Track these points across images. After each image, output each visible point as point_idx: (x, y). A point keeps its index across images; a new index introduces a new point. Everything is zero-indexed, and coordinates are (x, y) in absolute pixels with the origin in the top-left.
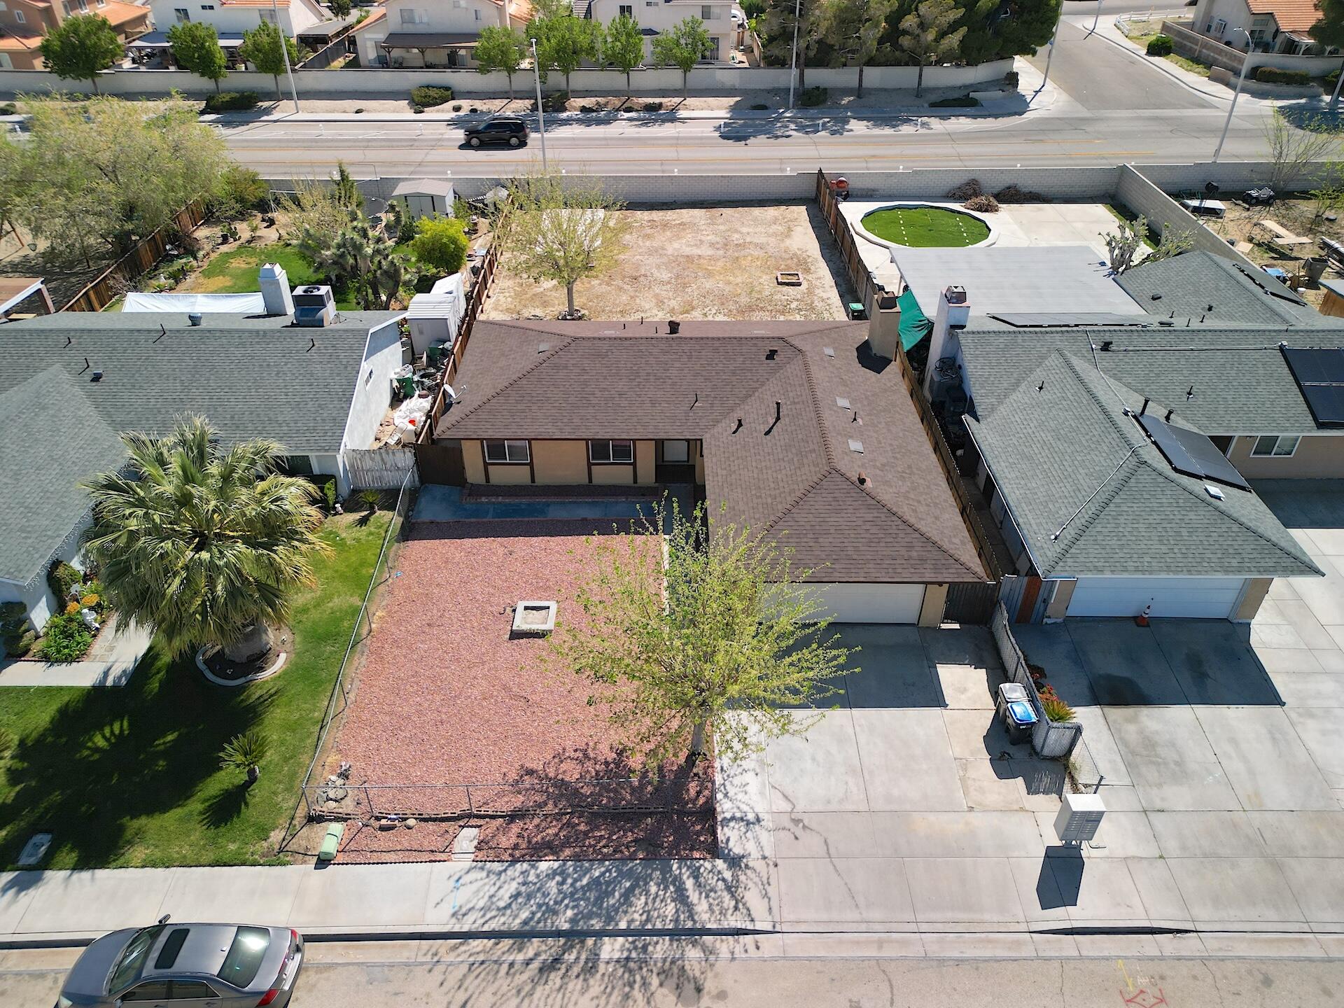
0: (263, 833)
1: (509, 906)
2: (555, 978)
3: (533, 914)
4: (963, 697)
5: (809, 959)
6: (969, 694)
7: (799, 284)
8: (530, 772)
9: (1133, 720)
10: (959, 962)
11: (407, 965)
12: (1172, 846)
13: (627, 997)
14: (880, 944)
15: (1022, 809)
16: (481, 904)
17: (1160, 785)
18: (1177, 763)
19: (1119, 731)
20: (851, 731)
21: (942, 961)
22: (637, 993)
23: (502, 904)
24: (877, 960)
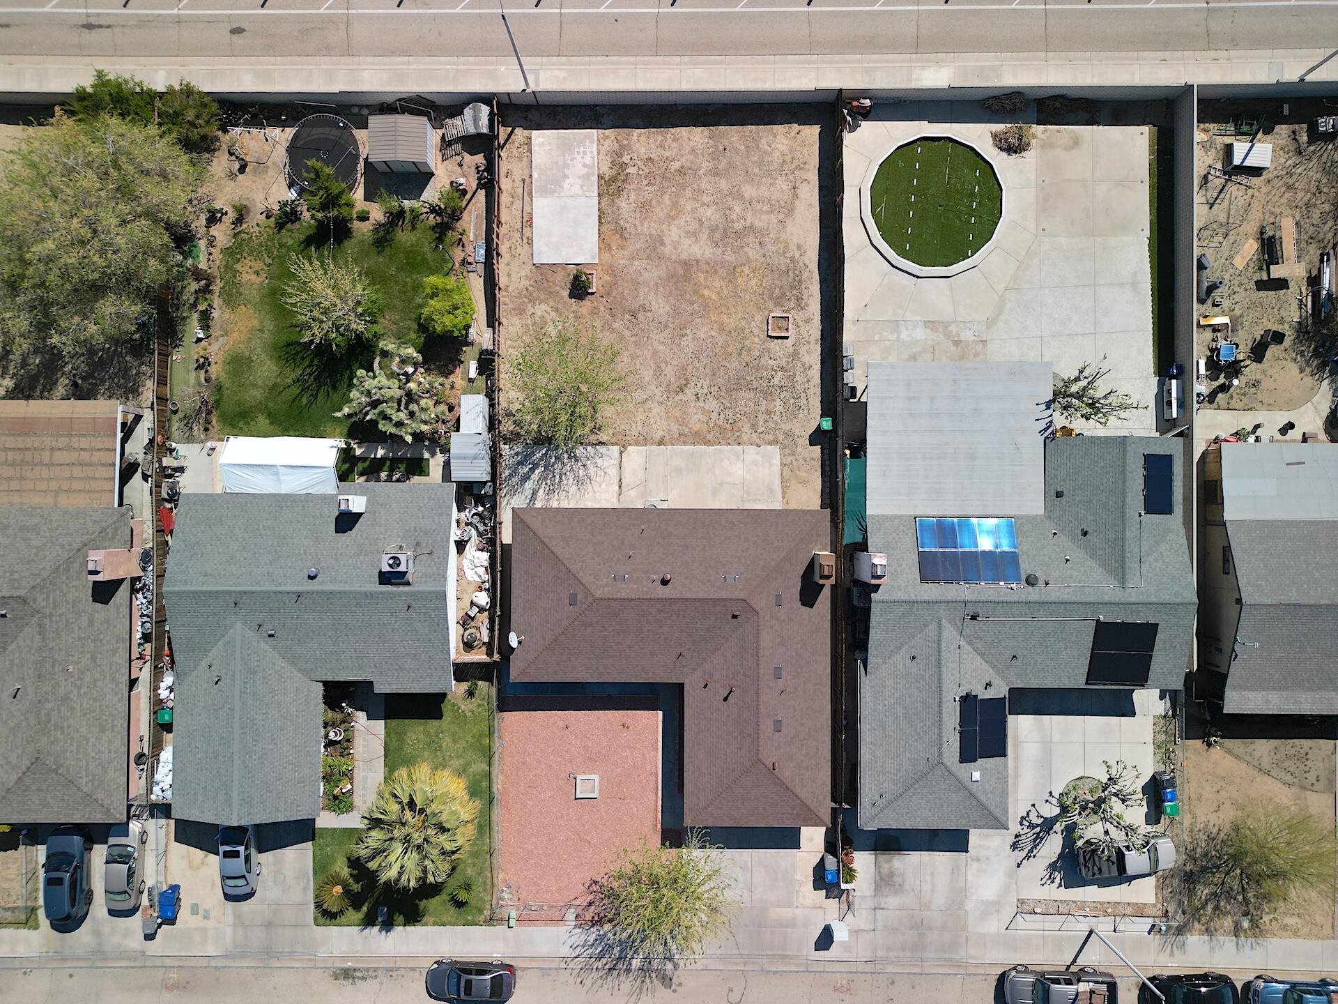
0: (480, 911)
1: (593, 945)
2: (615, 973)
3: (604, 948)
4: (809, 844)
5: (716, 970)
6: (813, 843)
7: (787, 338)
8: (596, 882)
9: (888, 861)
10: (775, 972)
11: (556, 969)
12: (880, 925)
13: (643, 981)
14: (745, 964)
15: (820, 907)
16: (582, 943)
17: (886, 896)
18: (900, 885)
19: (880, 867)
20: (750, 864)
21: (768, 972)
22: (647, 980)
23: (590, 943)
24: (743, 971)
